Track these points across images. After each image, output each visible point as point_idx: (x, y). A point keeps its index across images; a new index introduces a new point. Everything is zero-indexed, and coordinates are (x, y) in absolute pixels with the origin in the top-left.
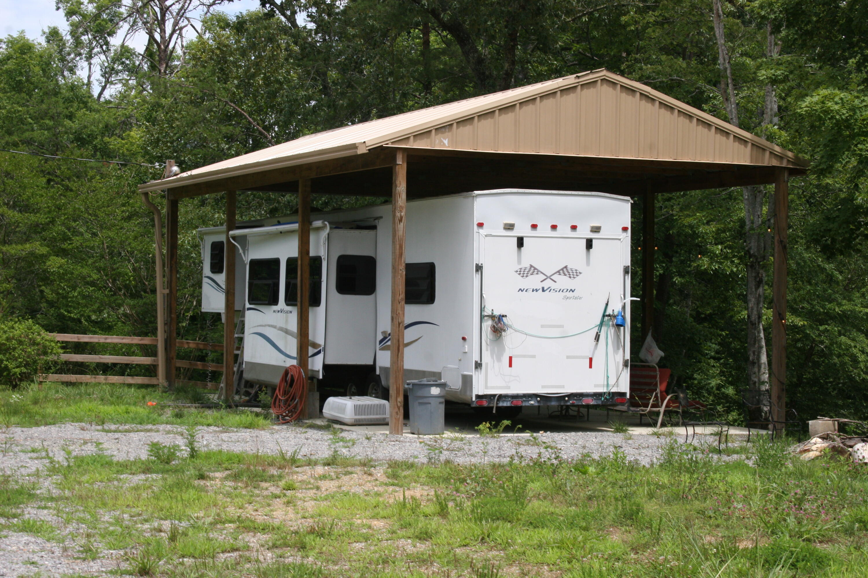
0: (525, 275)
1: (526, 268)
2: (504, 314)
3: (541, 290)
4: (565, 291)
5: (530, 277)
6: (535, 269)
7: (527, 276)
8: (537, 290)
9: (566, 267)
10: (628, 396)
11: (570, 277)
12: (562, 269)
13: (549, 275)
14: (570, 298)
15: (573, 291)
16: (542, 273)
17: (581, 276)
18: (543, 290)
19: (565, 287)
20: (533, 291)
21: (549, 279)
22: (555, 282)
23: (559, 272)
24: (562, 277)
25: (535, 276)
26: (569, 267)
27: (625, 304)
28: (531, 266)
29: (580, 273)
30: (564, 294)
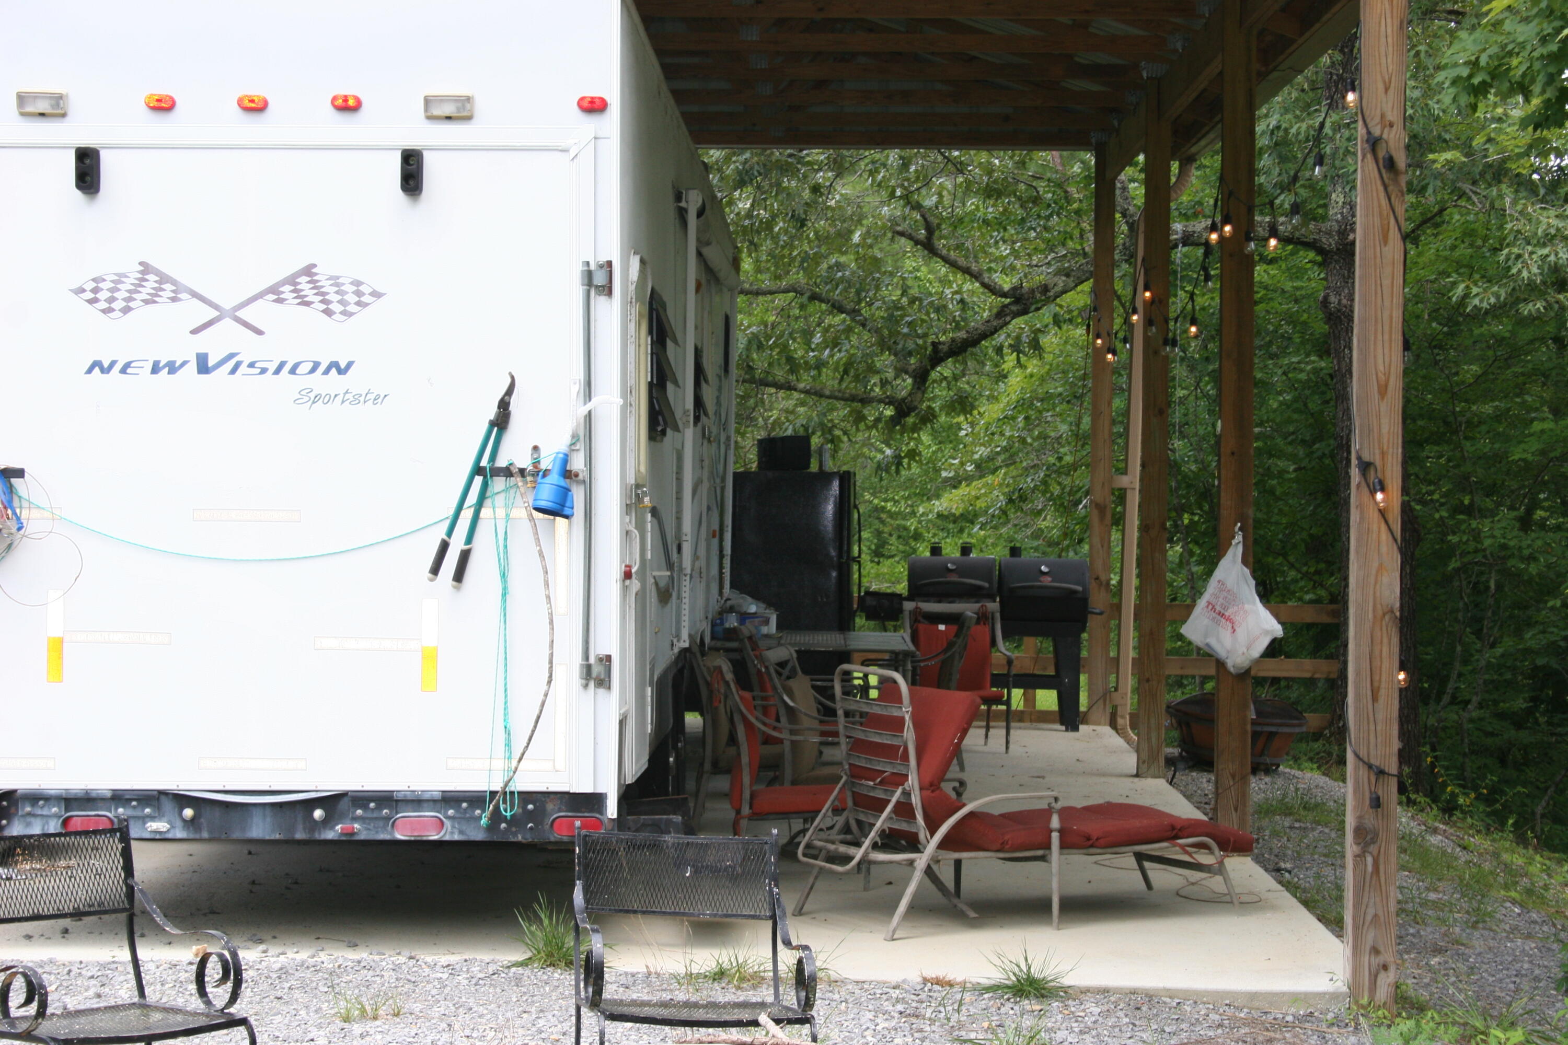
0: (118, 305)
1: (120, 279)
2: (16, 465)
3: (193, 366)
4: (304, 368)
5: (141, 313)
6: (164, 279)
7: (126, 310)
8: (172, 368)
9: (308, 271)
10: (612, 809)
11: (328, 313)
12: (292, 280)
13: (227, 305)
14: (330, 398)
15: (341, 372)
16: (195, 295)
17: (377, 306)
18: (203, 367)
19: (305, 354)
20: (155, 369)
21: (227, 322)
22: (259, 332)
23: (274, 290)
24: (292, 309)
25: (163, 308)
26: (323, 272)
27: (589, 416)
28: (146, 268)
29: (376, 295)
30: (302, 381)
